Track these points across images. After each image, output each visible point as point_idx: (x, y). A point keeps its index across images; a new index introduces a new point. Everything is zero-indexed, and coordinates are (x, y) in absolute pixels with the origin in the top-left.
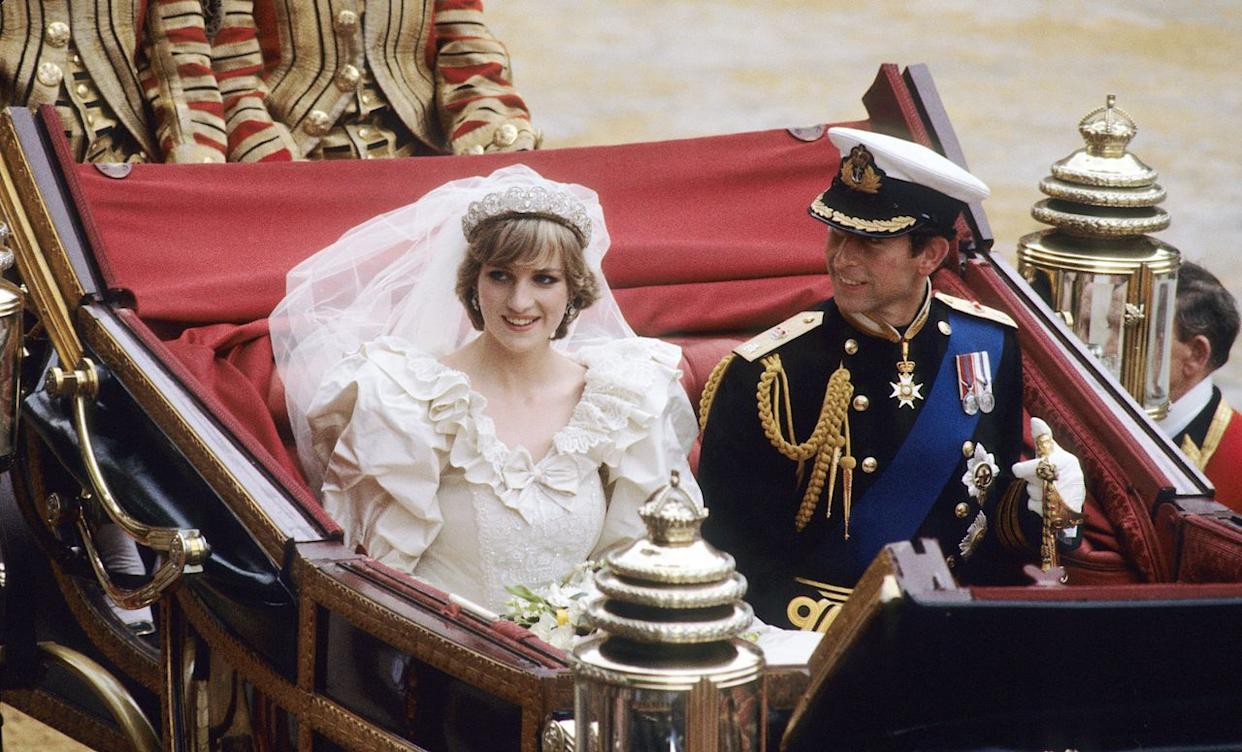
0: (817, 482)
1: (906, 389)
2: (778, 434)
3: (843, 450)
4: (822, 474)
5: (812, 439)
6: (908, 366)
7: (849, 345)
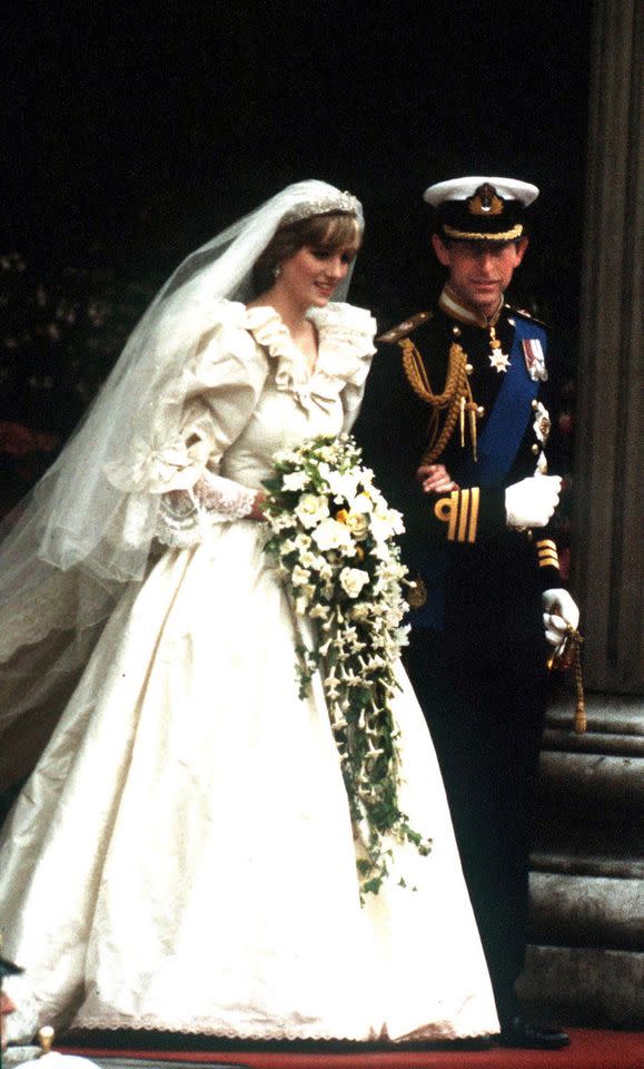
0: (452, 421)
1: (499, 360)
2: (423, 388)
3: (467, 399)
4: (454, 416)
5: (447, 391)
6: (496, 343)
7: (456, 330)
